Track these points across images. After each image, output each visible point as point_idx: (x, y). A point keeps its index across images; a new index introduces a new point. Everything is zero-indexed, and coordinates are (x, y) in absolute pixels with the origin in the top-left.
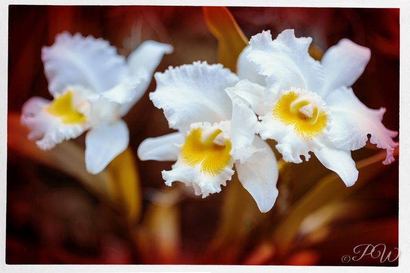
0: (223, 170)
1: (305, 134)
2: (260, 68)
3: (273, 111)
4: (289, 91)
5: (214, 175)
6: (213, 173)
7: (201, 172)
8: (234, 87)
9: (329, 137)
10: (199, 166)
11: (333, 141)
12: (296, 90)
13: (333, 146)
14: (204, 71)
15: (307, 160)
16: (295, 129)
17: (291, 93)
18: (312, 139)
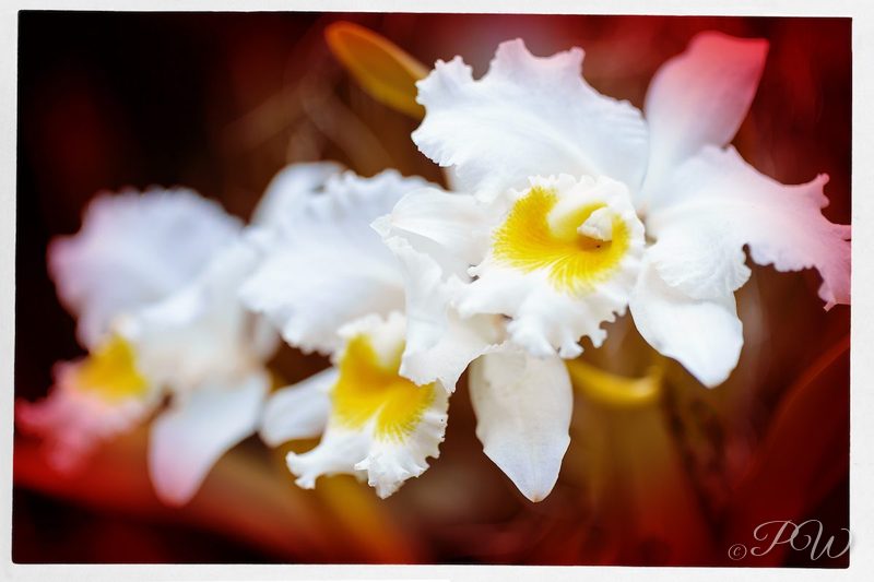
0: (419, 420)
1: (577, 282)
2: (441, 153)
3: (496, 245)
4: (530, 190)
5: (401, 438)
6: (399, 433)
7: (375, 436)
8: (390, 213)
9: (666, 278)
10: (371, 424)
11: (677, 284)
12: (545, 184)
13: (680, 298)
14: (355, 200)
15: (597, 343)
16: (551, 276)
17: (533, 191)
18: (593, 290)
